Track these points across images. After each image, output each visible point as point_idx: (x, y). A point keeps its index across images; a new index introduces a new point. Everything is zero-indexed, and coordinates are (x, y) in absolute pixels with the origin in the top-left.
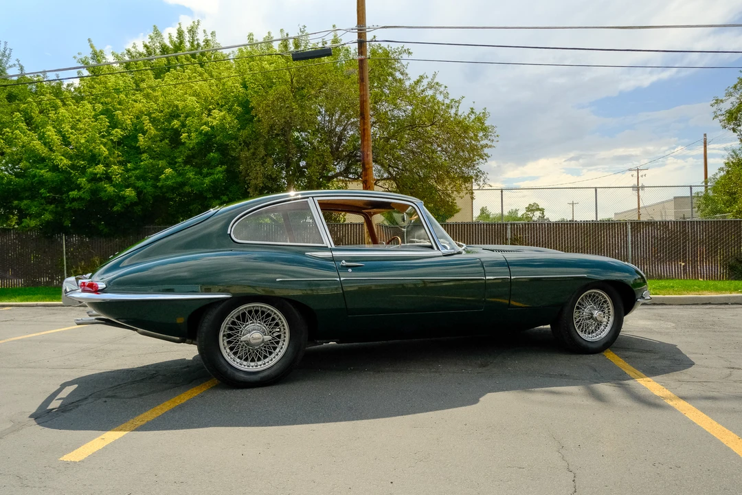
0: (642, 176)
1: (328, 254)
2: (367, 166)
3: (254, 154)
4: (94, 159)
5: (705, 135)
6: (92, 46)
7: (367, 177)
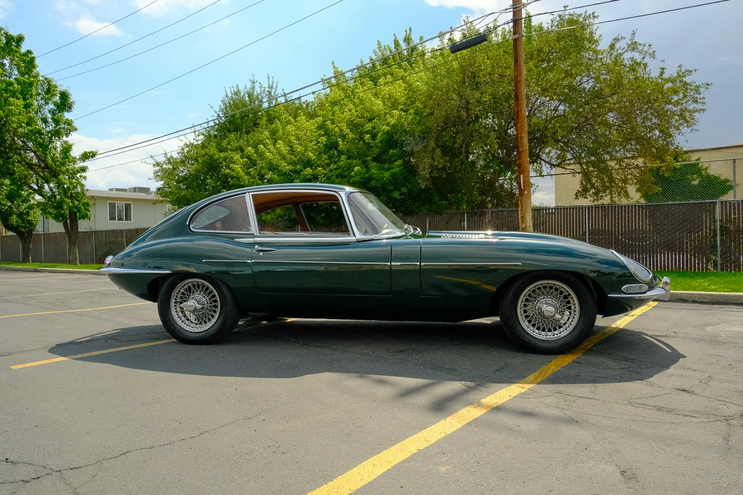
2: (520, 149)
3: (425, 147)
4: (308, 163)
6: (334, 67)
7: (521, 160)
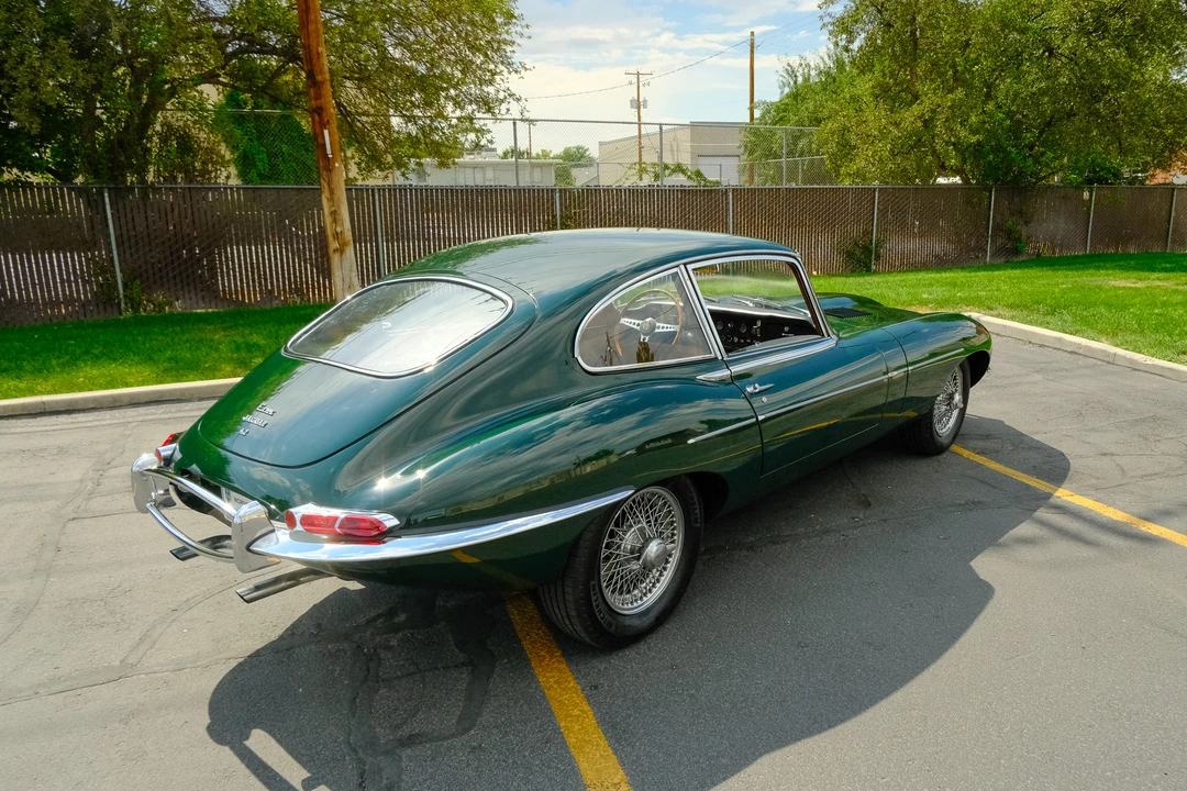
0: (644, 85)
1: (724, 373)
2: (319, 78)
5: (752, 33)
